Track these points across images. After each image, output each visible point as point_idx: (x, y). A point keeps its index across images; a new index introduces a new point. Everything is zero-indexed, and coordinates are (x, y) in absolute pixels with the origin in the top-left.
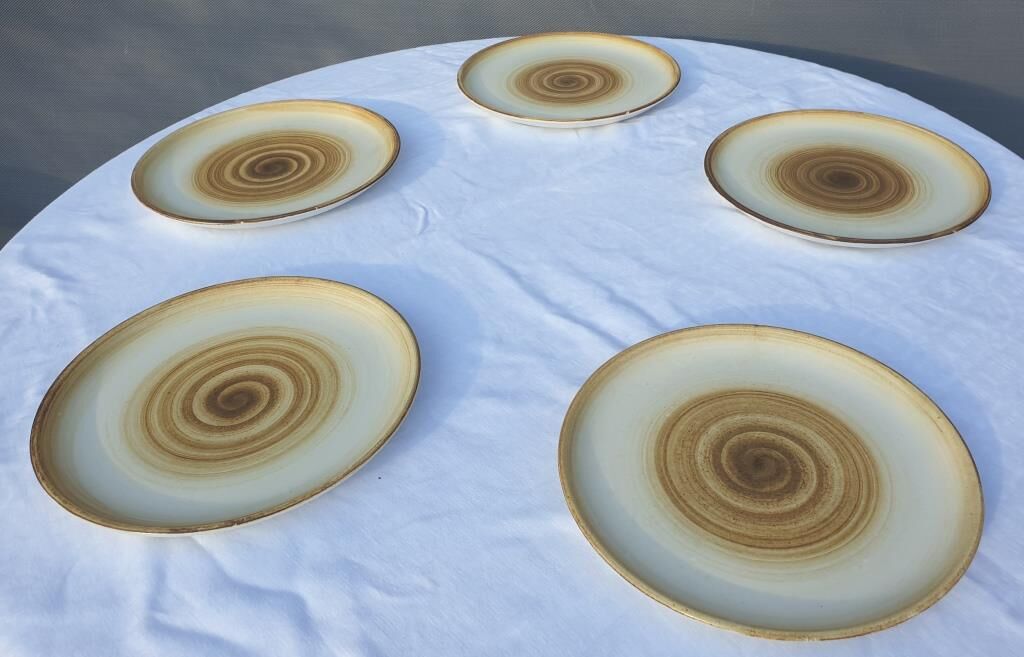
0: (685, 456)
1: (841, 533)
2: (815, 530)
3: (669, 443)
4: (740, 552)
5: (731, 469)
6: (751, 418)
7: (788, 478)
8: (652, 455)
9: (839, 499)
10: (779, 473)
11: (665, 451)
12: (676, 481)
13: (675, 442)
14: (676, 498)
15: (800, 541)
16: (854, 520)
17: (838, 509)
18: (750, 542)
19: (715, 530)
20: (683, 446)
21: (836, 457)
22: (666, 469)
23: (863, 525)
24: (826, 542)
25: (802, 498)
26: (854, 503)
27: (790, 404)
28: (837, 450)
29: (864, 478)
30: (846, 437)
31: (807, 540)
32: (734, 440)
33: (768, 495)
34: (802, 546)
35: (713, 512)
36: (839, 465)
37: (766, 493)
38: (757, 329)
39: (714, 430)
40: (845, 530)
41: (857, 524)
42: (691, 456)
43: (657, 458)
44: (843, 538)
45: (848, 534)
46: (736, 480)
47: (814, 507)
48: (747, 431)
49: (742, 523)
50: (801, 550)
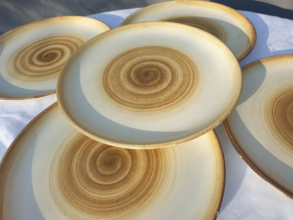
0: (115, 77)
1: (182, 96)
2: (171, 96)
3: (109, 73)
4: (139, 112)
5: (135, 79)
6: (143, 58)
7: (159, 78)
8: (101, 79)
9: (181, 82)
10: (156, 76)
11: (107, 77)
12: (111, 88)
13: (111, 72)
14: (112, 95)
15: (166, 102)
16: (188, 89)
17: (181, 86)
18: (144, 106)
19: (128, 104)
20: (114, 73)
21: (179, 66)
22: (107, 84)
23: (192, 91)
24: (177, 100)
25: (165, 84)
26: (187, 82)
27: (159, 50)
28: (179, 63)
29: (191, 72)
30: (182, 58)
31: (168, 101)
32: (136, 67)
33: (151, 86)
34: (167, 104)
35: (127, 98)
36: (180, 69)
37: (150, 86)
38: (144, 24)
39: (128, 65)
40: (184, 94)
41: (189, 91)
42: (118, 77)
43: (103, 80)
44: (184, 97)
45: (186, 96)
46: (137, 82)
47: (171, 87)
48: (141, 63)
49: (140, 100)
50: (166, 106)
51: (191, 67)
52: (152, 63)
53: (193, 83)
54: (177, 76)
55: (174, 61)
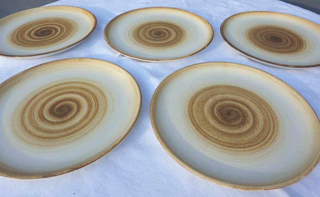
0: (200, 111)
1: (265, 141)
2: (254, 140)
3: (193, 106)
4: (225, 149)
5: (218, 115)
6: (224, 96)
7: (241, 119)
8: (187, 110)
9: (262, 127)
10: (237, 117)
11: (192, 109)
12: (197, 121)
13: (196, 105)
14: (198, 128)
15: (249, 145)
16: (269, 135)
17: (262, 131)
18: (229, 145)
19: (214, 140)
20: (199, 107)
21: (259, 110)
22: (193, 116)
23: (273, 137)
24: (259, 145)
25: (248, 127)
26: (268, 128)
27: (239, 91)
28: (259, 108)
29: (271, 118)
30: (262, 103)
31: (252, 144)
32: (219, 104)
33: (234, 126)
34: (250, 146)
35: (212, 133)
36: (261, 113)
37: (233, 125)
39: (211, 101)
40: (266, 139)
41: (271, 137)
42: (203, 110)
43: (189, 111)
44: (266, 143)
45: (268, 141)
46: (221, 120)
47: (253, 130)
48: (224, 101)
49: (225, 137)
50: (250, 148)
51: (271, 114)
52: (234, 103)
53: (274, 130)
54: (258, 121)
55: (254, 105)
